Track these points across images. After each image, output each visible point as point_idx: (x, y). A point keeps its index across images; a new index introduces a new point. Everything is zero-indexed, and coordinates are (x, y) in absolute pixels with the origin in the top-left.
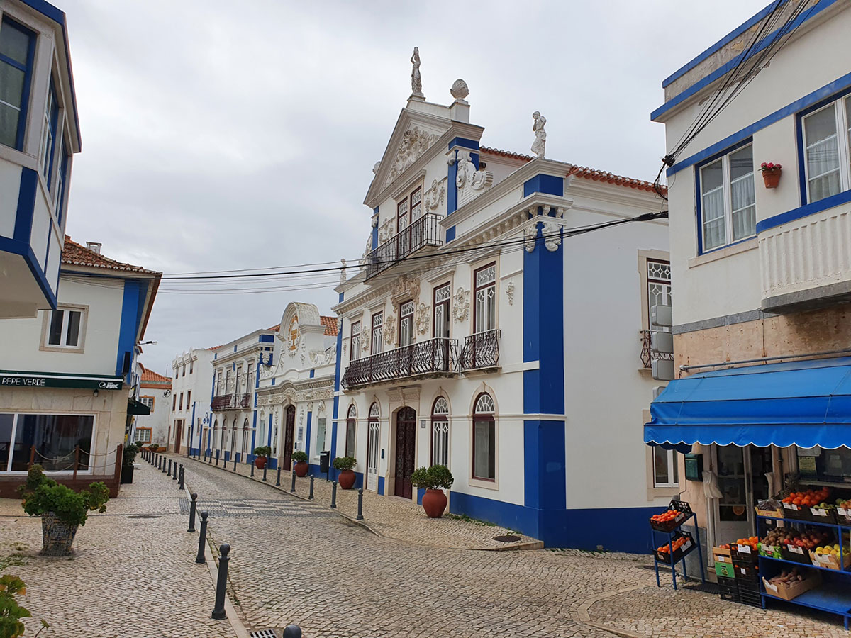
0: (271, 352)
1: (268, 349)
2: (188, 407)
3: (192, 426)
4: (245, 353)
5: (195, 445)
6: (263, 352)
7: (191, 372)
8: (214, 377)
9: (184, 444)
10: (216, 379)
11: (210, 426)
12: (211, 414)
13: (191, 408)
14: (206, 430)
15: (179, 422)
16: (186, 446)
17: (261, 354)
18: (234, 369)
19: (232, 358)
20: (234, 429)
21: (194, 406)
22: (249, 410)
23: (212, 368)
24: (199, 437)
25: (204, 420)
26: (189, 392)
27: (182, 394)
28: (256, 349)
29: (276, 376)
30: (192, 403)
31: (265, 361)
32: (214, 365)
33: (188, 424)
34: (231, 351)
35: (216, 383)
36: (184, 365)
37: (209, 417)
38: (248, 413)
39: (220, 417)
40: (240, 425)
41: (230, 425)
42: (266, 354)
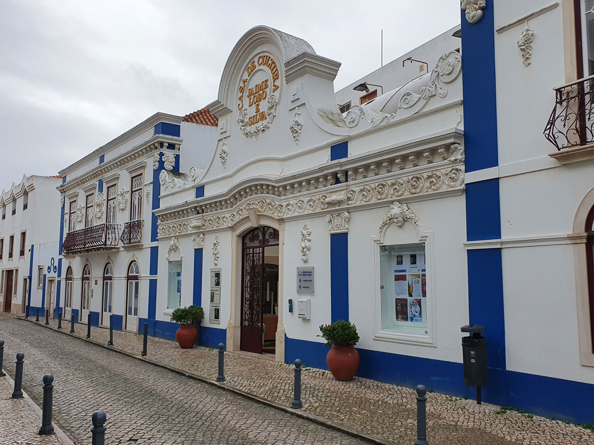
0: (176, 152)
1: (171, 146)
2: (22, 253)
3: (30, 278)
4: (121, 162)
5: (36, 302)
6: (165, 151)
7: (25, 207)
8: (63, 208)
9: (17, 300)
10: (67, 210)
11: (59, 275)
12: (60, 260)
13: (27, 254)
14: (51, 281)
15: (10, 273)
16: (20, 303)
17: (161, 154)
18: (101, 190)
19: (95, 174)
20: (107, 278)
21: (32, 250)
22: (138, 247)
23: (58, 196)
24: (41, 291)
25: (49, 268)
26: (24, 234)
27: (12, 238)
28: (149, 148)
29: (203, 181)
30: (28, 247)
31: (169, 166)
32: (63, 191)
33: (23, 273)
34: (95, 163)
35: (67, 217)
36: (14, 200)
37: (56, 264)
38: (137, 253)
39: (77, 264)
40: (120, 271)
41: (97, 273)
42: (169, 155)
